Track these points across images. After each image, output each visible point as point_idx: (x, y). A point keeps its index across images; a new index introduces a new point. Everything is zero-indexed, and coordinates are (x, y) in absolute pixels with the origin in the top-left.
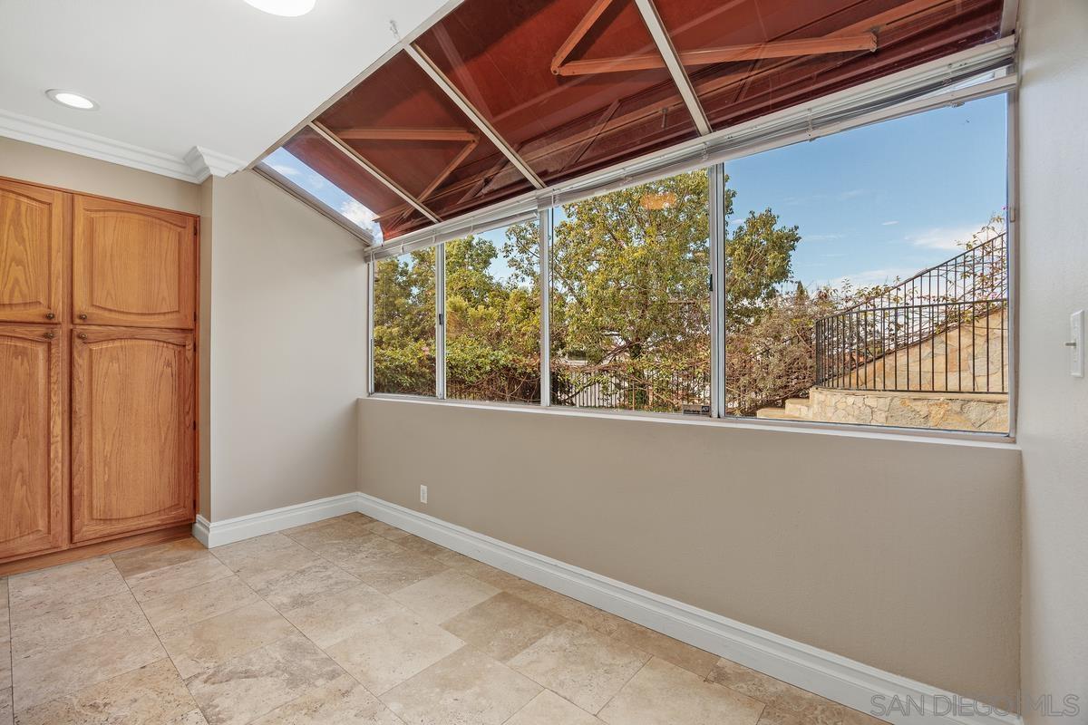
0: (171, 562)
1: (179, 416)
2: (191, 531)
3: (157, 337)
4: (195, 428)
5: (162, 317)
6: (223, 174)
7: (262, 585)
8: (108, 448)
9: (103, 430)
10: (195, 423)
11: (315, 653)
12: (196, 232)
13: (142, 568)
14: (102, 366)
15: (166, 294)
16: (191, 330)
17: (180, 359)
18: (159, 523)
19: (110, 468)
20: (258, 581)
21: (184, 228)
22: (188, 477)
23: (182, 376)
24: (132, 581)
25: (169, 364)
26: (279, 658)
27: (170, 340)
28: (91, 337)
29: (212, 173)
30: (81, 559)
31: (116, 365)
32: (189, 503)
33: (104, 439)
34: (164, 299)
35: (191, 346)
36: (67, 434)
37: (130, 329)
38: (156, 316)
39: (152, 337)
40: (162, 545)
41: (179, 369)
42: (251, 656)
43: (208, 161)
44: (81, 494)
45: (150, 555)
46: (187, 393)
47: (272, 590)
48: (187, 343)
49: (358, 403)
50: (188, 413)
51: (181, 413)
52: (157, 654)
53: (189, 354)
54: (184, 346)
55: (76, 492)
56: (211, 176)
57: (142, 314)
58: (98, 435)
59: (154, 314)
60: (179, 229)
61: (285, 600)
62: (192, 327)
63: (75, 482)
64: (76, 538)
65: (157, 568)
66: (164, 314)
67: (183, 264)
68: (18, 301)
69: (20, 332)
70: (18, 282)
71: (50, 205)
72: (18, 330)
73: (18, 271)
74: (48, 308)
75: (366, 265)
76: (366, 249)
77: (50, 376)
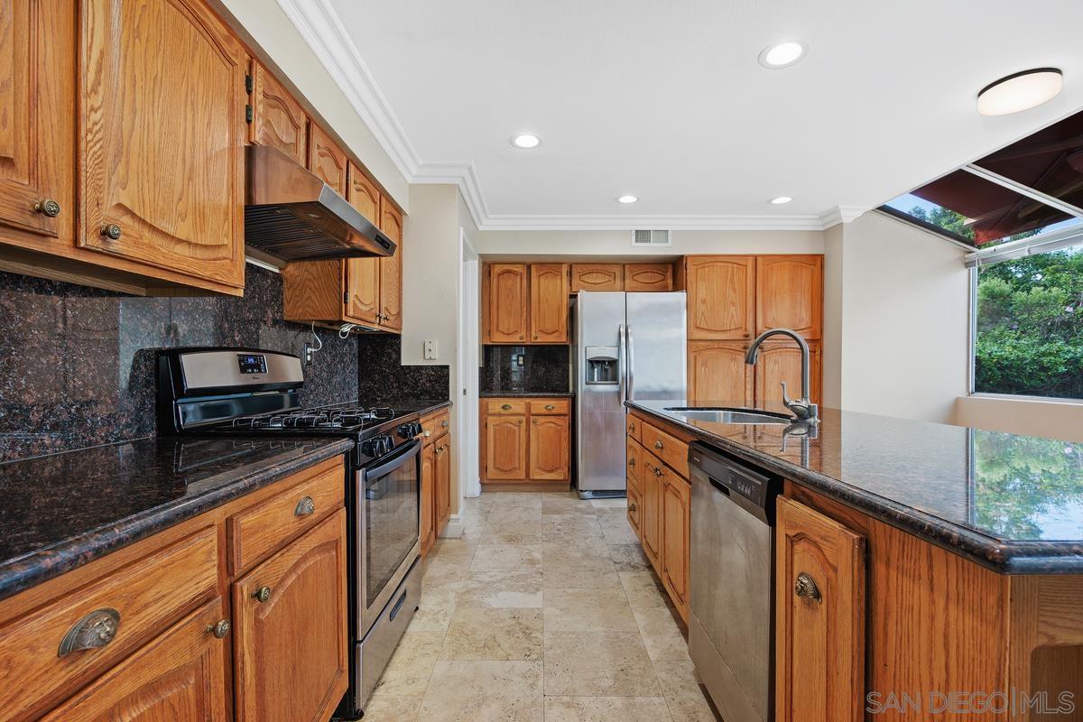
6: (850, 220)
12: (822, 267)
14: (770, 365)
15: (805, 316)
16: (819, 340)
17: (812, 361)
21: (815, 266)
23: (813, 374)
29: (843, 220)
34: (803, 318)
38: (799, 331)
43: (842, 213)
48: (817, 350)
49: (957, 401)
53: (818, 358)
54: (815, 352)
56: (842, 223)
60: (812, 267)
62: (819, 338)
66: (803, 329)
67: (814, 292)
68: (733, 327)
69: (734, 345)
70: (732, 316)
71: (746, 266)
72: (733, 345)
73: (732, 310)
74: (746, 330)
75: (967, 271)
76: (967, 256)
77: (746, 373)
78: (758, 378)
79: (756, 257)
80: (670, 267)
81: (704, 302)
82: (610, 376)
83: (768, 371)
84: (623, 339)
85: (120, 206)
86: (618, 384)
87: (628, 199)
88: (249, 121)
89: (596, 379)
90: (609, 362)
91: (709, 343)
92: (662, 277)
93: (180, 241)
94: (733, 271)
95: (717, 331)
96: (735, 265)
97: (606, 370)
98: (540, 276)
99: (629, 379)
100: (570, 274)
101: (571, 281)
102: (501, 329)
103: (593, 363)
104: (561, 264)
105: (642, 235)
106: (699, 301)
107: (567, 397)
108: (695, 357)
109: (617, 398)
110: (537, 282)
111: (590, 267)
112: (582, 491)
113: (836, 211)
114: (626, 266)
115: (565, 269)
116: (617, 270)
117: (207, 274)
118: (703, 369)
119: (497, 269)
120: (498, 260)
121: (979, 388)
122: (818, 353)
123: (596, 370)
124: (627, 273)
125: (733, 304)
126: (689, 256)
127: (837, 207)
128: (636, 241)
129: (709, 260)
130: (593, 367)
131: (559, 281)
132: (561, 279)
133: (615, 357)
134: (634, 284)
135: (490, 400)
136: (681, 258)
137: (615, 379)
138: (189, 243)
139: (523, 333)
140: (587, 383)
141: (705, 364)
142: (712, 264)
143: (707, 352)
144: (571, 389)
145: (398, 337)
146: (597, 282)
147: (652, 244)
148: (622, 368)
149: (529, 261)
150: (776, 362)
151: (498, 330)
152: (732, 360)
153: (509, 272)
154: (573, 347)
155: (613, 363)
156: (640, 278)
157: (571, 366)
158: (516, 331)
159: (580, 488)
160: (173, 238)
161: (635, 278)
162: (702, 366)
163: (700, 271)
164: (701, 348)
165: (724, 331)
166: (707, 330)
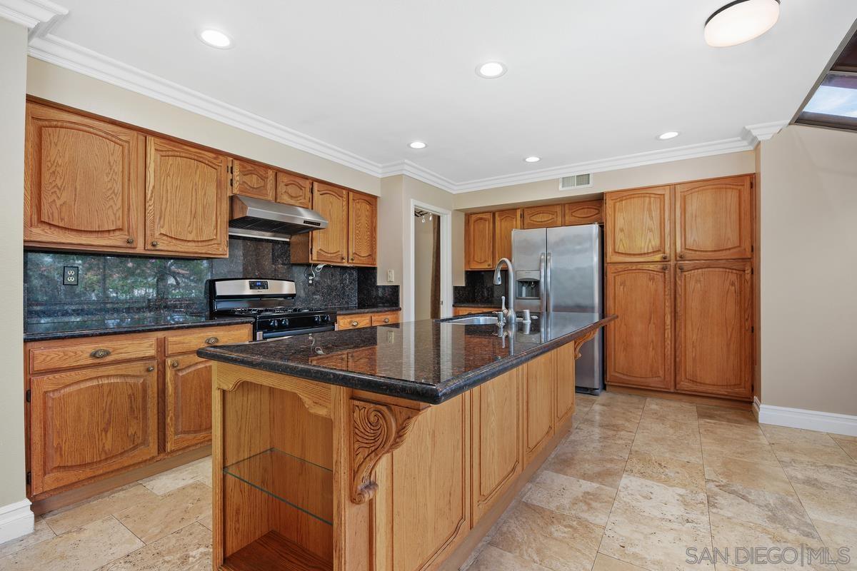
0: (729, 420)
1: (741, 321)
2: (751, 408)
3: (725, 266)
4: (753, 332)
5: (728, 252)
7: (787, 459)
8: (695, 337)
9: (692, 325)
10: (753, 328)
11: (802, 516)
13: (711, 417)
14: (691, 286)
15: (730, 236)
16: (750, 259)
17: (741, 280)
18: (726, 393)
19: (696, 350)
20: (786, 457)
21: (743, 185)
22: (748, 366)
23: (742, 293)
24: (702, 421)
25: (733, 284)
26: (771, 502)
27: (734, 267)
28: (685, 268)
29: (759, 139)
30: (680, 400)
31: (699, 285)
32: (748, 385)
33: (693, 330)
34: (729, 239)
35: (750, 270)
36: (673, 325)
37: (708, 262)
38: (724, 252)
39: (722, 266)
40: (728, 410)
41: (740, 288)
42: (753, 491)
43: (755, 133)
44: (681, 360)
45: (718, 413)
46: (746, 305)
47: (792, 466)
48: (746, 268)
50: (747, 319)
51: (743, 320)
52: (698, 460)
53: (748, 276)
54: (744, 271)
55: (677, 359)
56: (760, 142)
57: (715, 251)
58: (689, 327)
59: (723, 250)
60: (739, 187)
61: (800, 476)
62: (750, 257)
63: (677, 354)
64: (678, 386)
65: (719, 420)
66: (730, 249)
67: (743, 211)
68: (651, 251)
70: (650, 240)
71: (664, 195)
72: (651, 266)
73: (650, 235)
74: (665, 253)
77: (665, 291)
79: (674, 186)
81: (622, 230)
82: (534, 293)
83: (690, 289)
84: (544, 265)
85: (161, 234)
86: (539, 299)
87: (533, 159)
88: (232, 185)
89: (524, 295)
90: (534, 282)
91: (628, 265)
92: (597, 211)
93: (189, 241)
94: (650, 201)
95: (634, 255)
96: (652, 195)
97: (531, 288)
98: (501, 220)
99: (546, 295)
100: (522, 216)
101: (523, 222)
102: (476, 259)
103: (523, 283)
104: (516, 209)
106: (617, 229)
108: (615, 277)
110: (499, 223)
111: (538, 209)
114: (565, 206)
115: (519, 213)
116: (559, 209)
117: (203, 251)
118: (622, 287)
119: (474, 218)
120: (472, 211)
122: (748, 271)
123: (524, 288)
124: (567, 211)
125: (651, 230)
126: (609, 192)
128: (563, 186)
129: (625, 194)
130: (522, 286)
131: (514, 223)
132: (516, 221)
133: (537, 278)
134: (573, 219)
135: (461, 308)
137: (538, 295)
138: (194, 241)
139: (490, 262)
140: (517, 298)
142: (629, 197)
143: (626, 273)
145: (375, 269)
146: (543, 220)
147: (575, 187)
148: (543, 287)
149: (493, 209)
151: (474, 260)
152: (650, 279)
153: (481, 219)
155: (537, 283)
156: (578, 214)
158: (486, 261)
160: (186, 241)
161: (573, 214)
162: (621, 285)
163: (618, 204)
164: (620, 270)
165: (641, 254)
166: (625, 254)
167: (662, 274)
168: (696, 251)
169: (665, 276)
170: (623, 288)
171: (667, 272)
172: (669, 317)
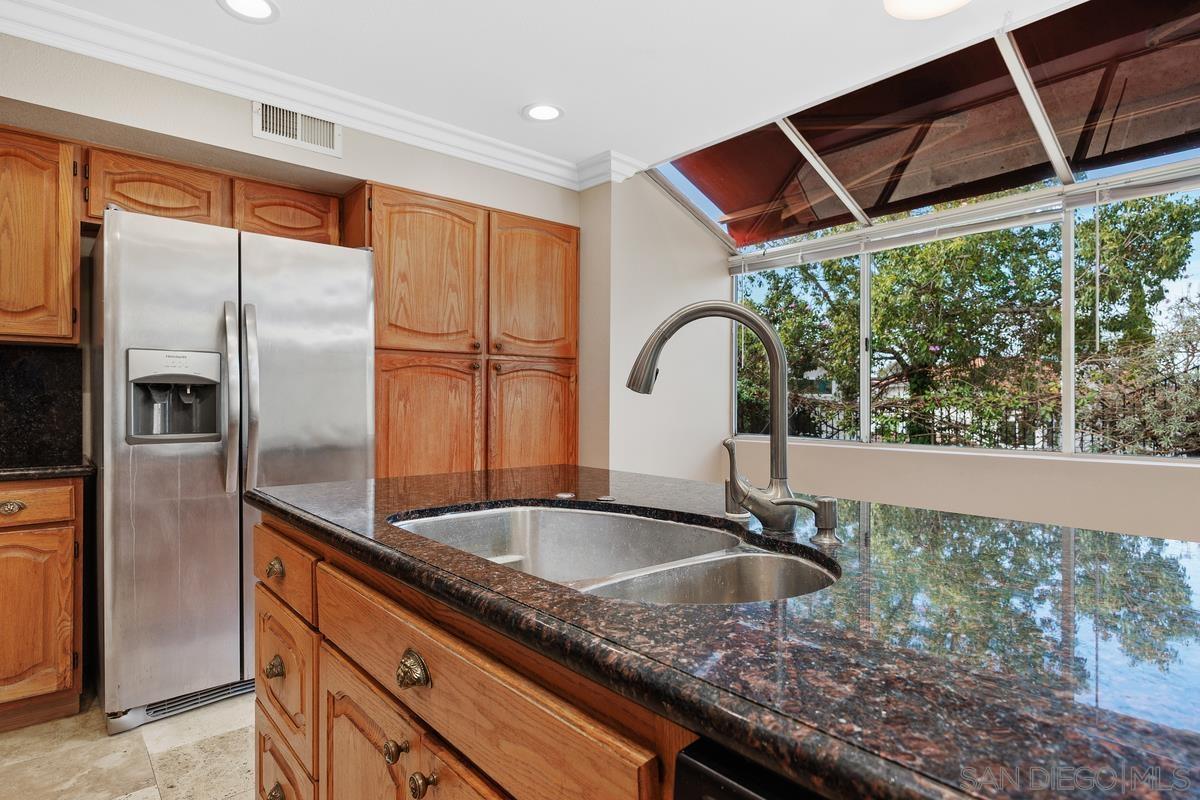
3: (549, 368)
5: (551, 345)
6: (620, 179)
12: (577, 248)
14: (509, 401)
15: (556, 321)
16: (574, 359)
17: (565, 392)
21: (569, 243)
23: (567, 412)
25: (557, 399)
27: (558, 371)
28: (503, 368)
31: (519, 400)
34: (554, 324)
37: (531, 359)
38: (548, 344)
39: (545, 368)
41: (565, 404)
43: (614, 165)
48: (571, 375)
53: (573, 387)
54: (569, 377)
56: (611, 180)
57: (539, 342)
62: (573, 355)
66: (554, 341)
68: (453, 330)
69: (454, 363)
70: (452, 308)
71: (474, 224)
72: (453, 361)
73: (452, 298)
74: (474, 337)
75: (730, 278)
76: (731, 259)
77: (473, 411)
78: (492, 419)
79: (489, 213)
80: (334, 205)
81: (404, 278)
82: (196, 422)
83: (507, 407)
84: (232, 339)
86: (218, 439)
89: (156, 430)
90: (194, 388)
91: (411, 356)
94: (453, 228)
95: (425, 334)
96: (456, 219)
97: (188, 407)
99: (247, 425)
100: (83, 173)
101: (85, 191)
103: (148, 389)
104: (62, 142)
105: (276, 119)
106: (394, 275)
107: (73, 476)
108: (388, 381)
109: (216, 471)
111: (143, 167)
112: (115, 715)
113: (604, 159)
114: (238, 184)
115: (68, 157)
116: (217, 189)
118: (402, 404)
121: (741, 429)
122: (573, 379)
123: (157, 407)
124: (239, 199)
125: (454, 288)
127: (608, 153)
128: (264, 128)
130: (148, 401)
132: (59, 179)
133: (210, 374)
136: (360, 186)
137: (210, 425)
140: (129, 440)
141: (404, 395)
142: (416, 209)
143: (409, 373)
144: (87, 451)
146: (162, 203)
147: (298, 142)
148: (230, 403)
150: (518, 393)
152: (451, 388)
154: (93, 351)
155: (207, 391)
156: (272, 215)
157: (87, 397)
159: (109, 708)
161: (258, 212)
162: (400, 399)
163: (396, 217)
164: (399, 366)
165: (438, 335)
166: (409, 331)
167: (469, 378)
168: (515, 338)
169: (473, 380)
170: (405, 406)
171: (477, 374)
172: (479, 459)
